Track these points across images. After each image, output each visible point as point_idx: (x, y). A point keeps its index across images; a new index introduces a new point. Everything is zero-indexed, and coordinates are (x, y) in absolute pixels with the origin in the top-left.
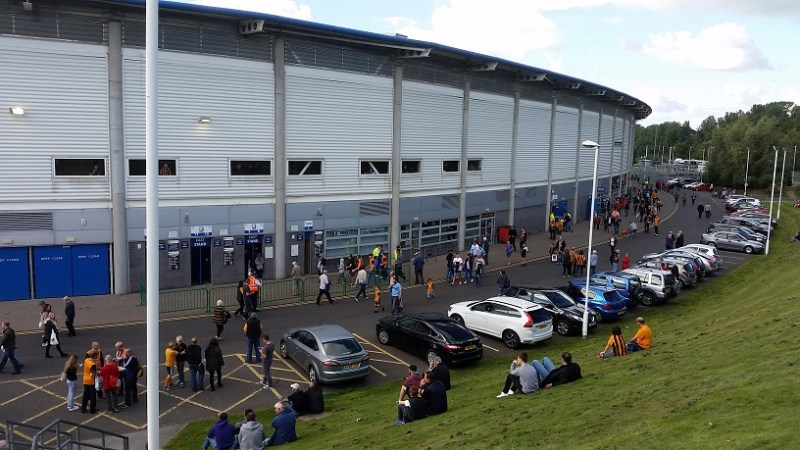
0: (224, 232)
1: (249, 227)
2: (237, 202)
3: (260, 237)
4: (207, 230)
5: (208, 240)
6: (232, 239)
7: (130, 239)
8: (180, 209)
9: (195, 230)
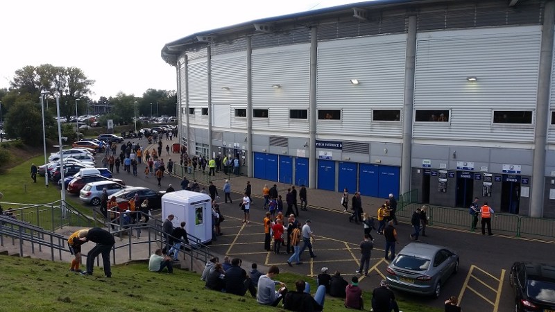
0: (484, 169)
1: (507, 168)
2: (498, 145)
3: (518, 177)
4: (470, 165)
5: (472, 173)
6: (491, 175)
7: (413, 165)
8: (450, 148)
9: (461, 165)
